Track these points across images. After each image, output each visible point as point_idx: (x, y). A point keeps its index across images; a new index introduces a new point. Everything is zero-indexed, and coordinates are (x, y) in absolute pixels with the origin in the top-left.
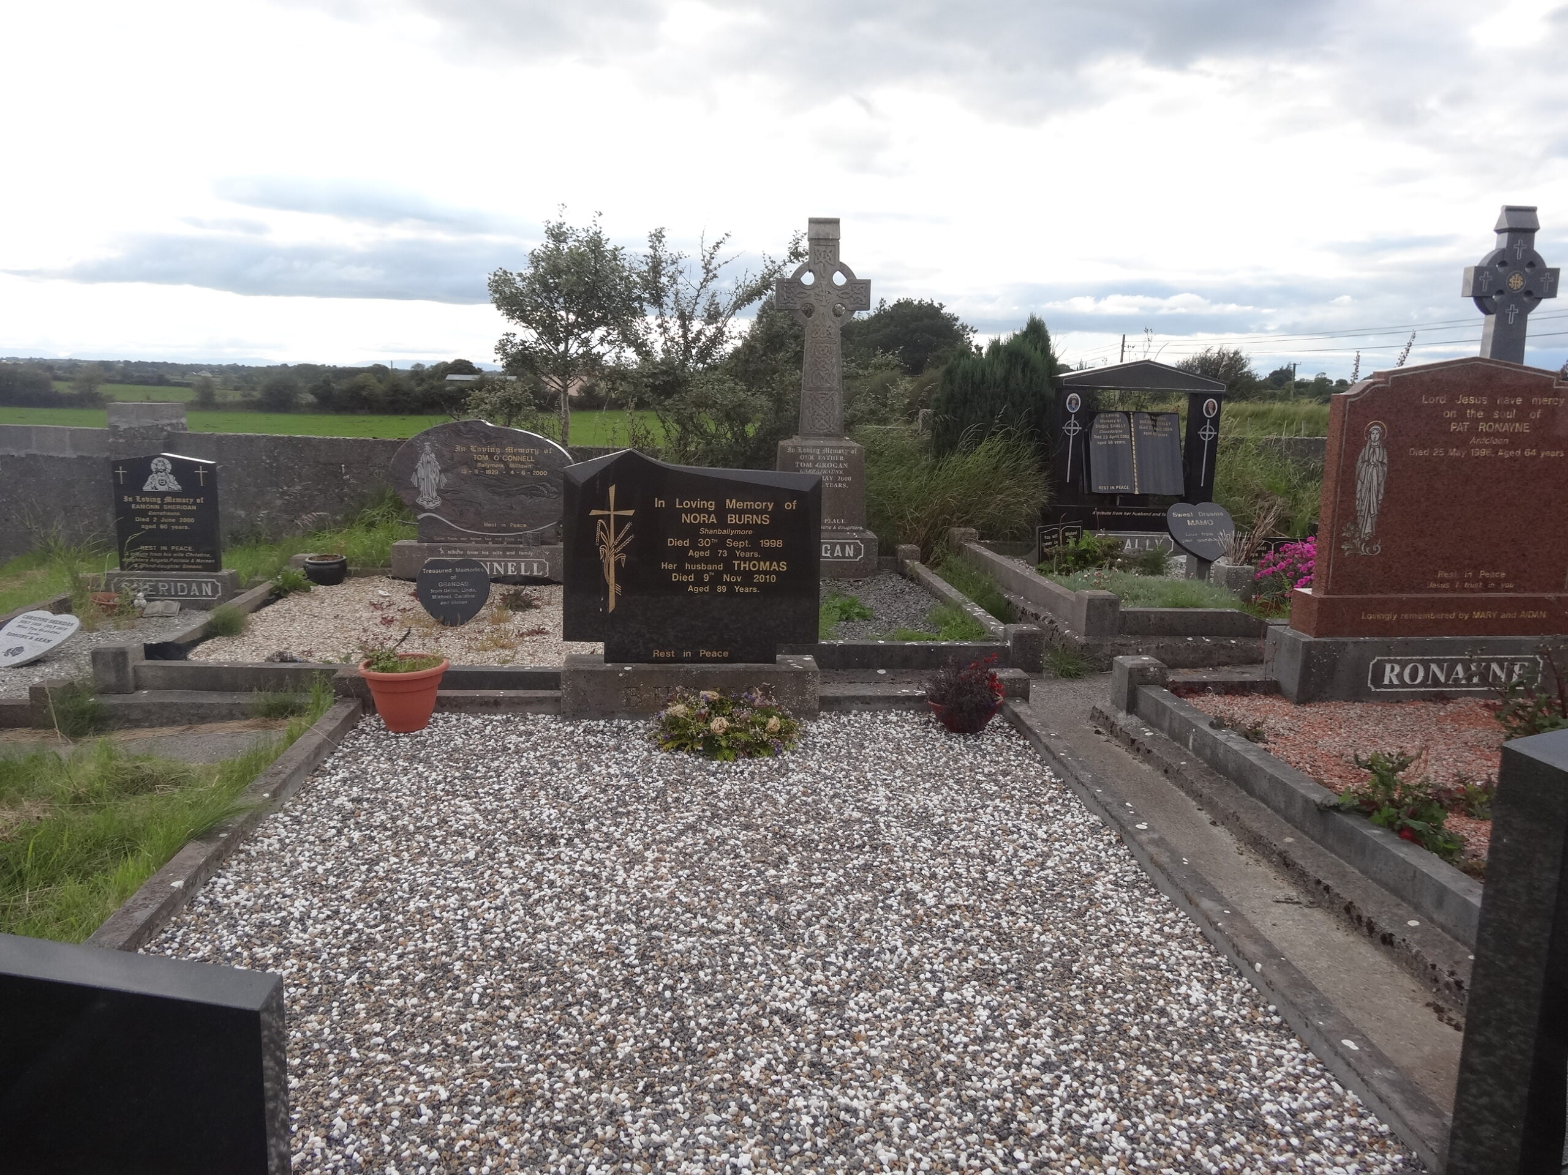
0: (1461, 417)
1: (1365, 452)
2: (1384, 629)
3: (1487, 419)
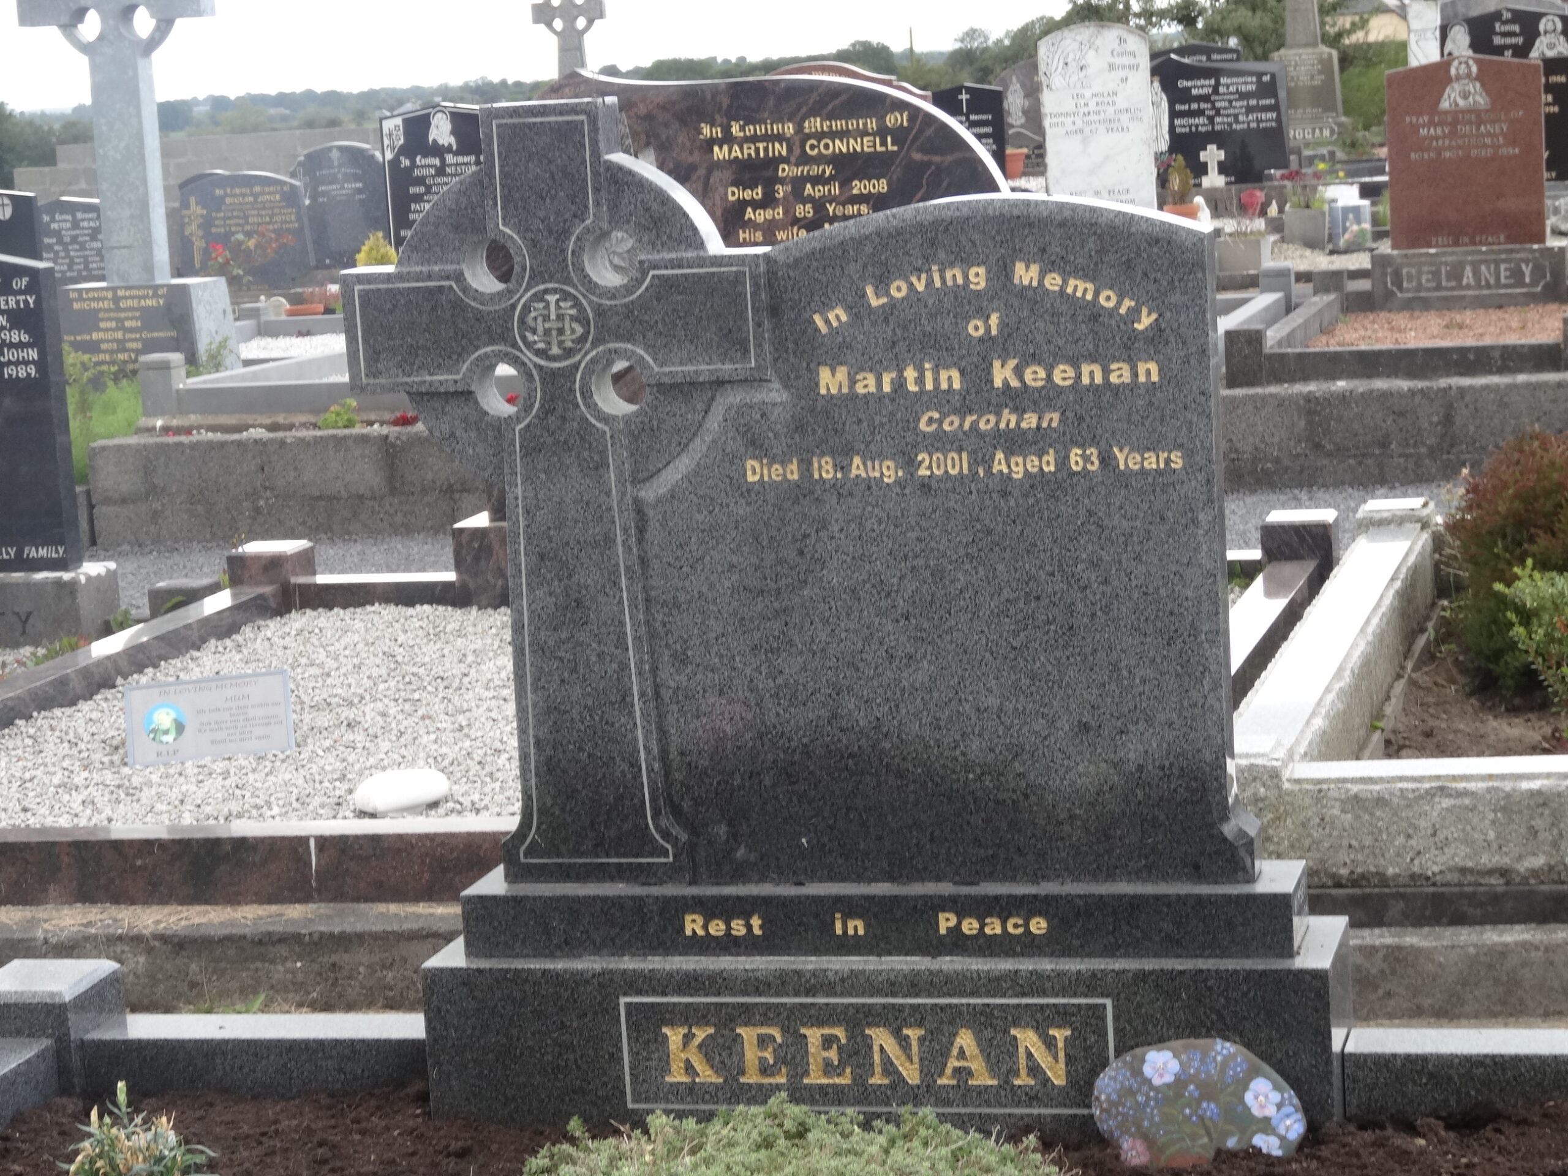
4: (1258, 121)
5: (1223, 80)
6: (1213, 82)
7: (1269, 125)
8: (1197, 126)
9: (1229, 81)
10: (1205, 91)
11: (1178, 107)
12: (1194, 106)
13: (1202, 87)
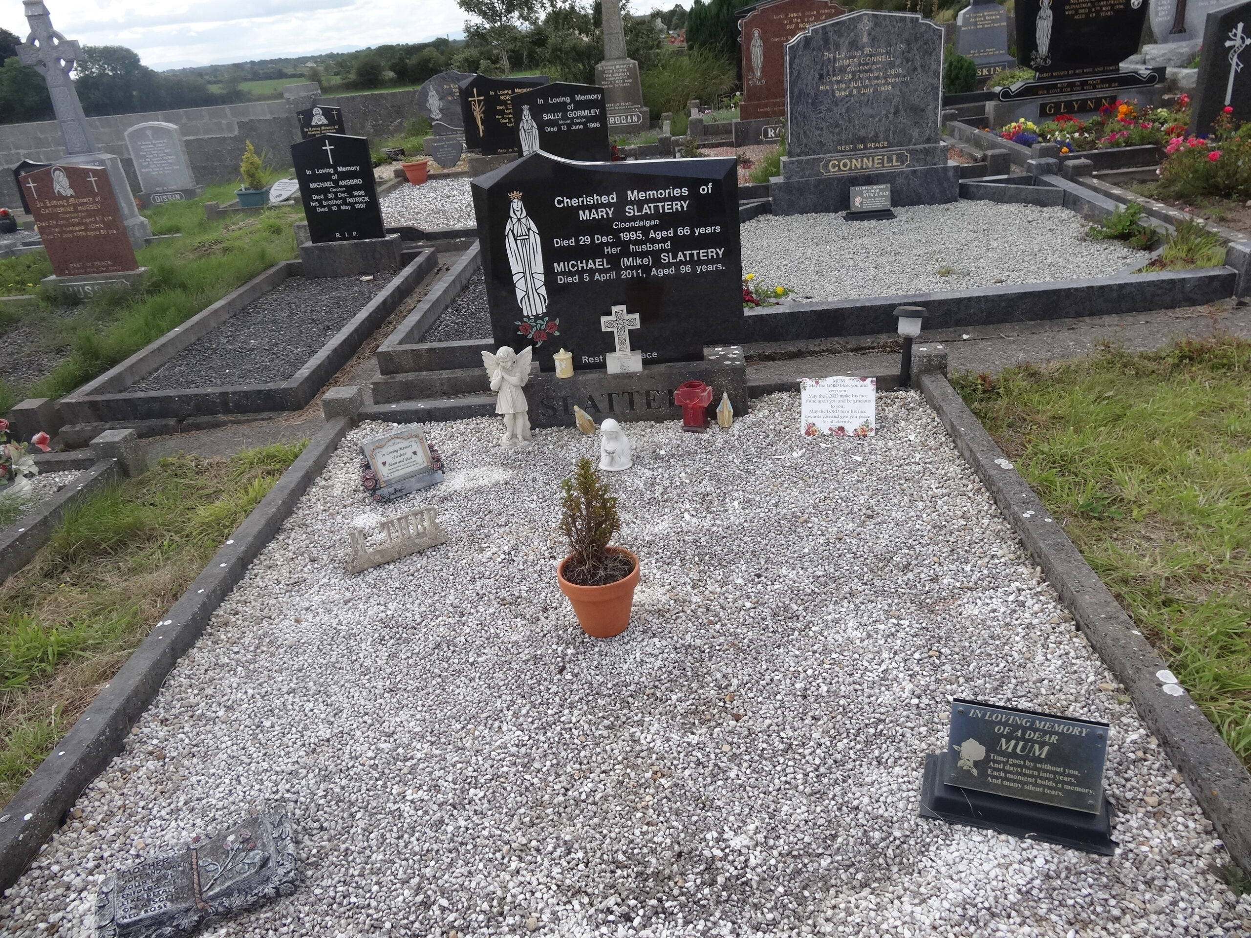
0: (791, 23)
1: (753, 42)
2: (766, 115)
3: (803, 22)
4: (694, 262)
5: (632, 195)
6: (613, 198)
7: (711, 268)
8: (592, 272)
9: (642, 195)
10: (602, 213)
11: (558, 243)
12: (585, 240)
13: (596, 207)
